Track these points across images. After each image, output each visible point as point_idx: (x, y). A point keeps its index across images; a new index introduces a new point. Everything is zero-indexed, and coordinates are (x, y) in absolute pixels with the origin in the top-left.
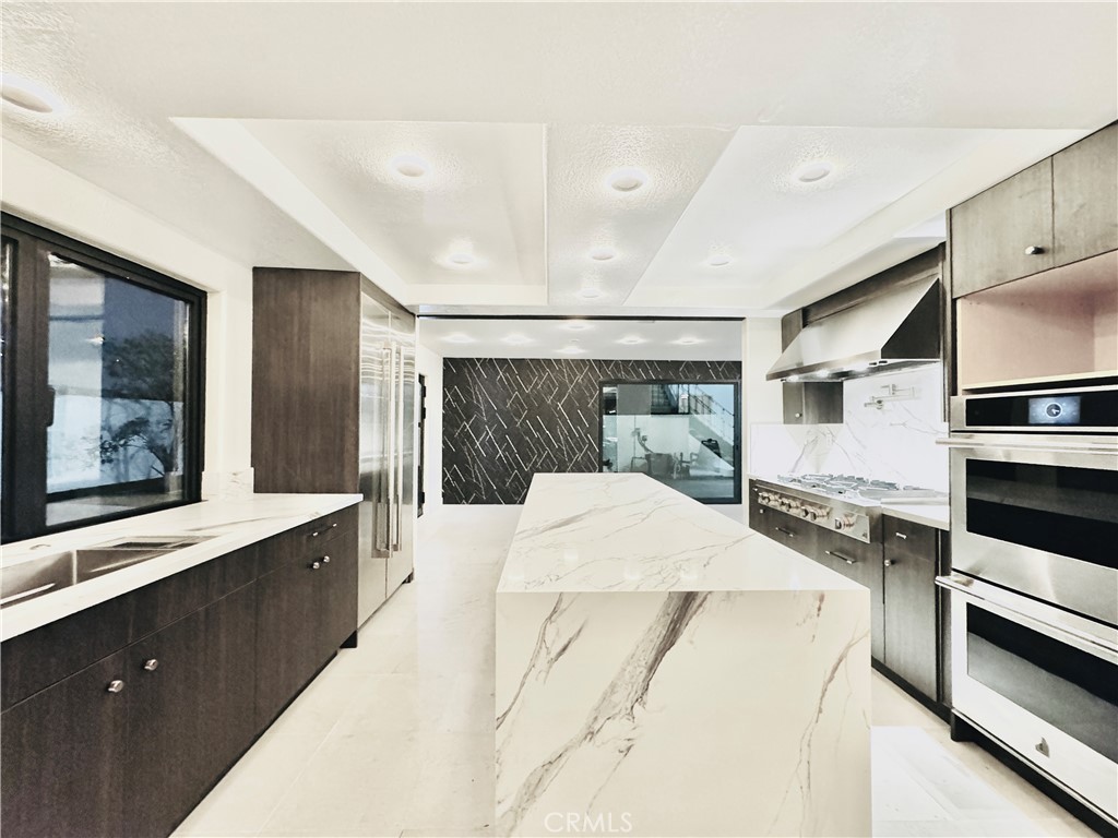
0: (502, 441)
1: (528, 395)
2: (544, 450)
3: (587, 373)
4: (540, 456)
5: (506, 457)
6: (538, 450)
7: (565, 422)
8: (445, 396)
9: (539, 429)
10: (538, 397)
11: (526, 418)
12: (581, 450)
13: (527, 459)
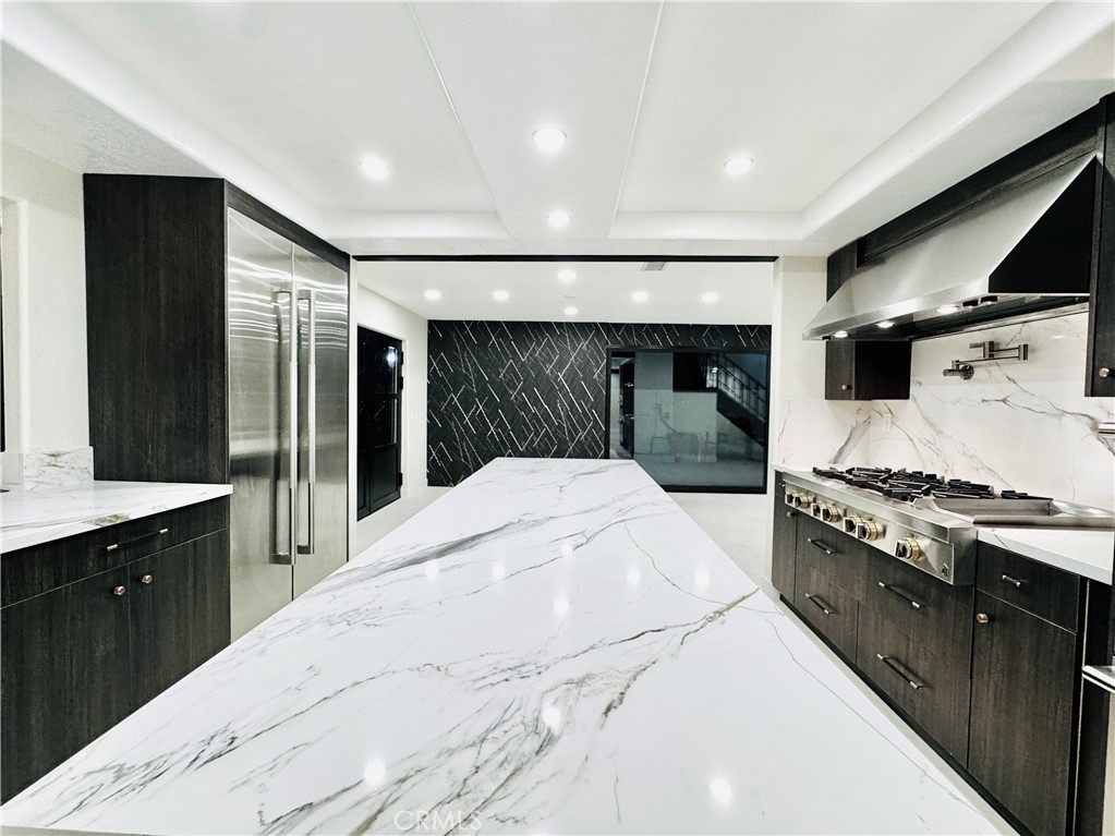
0: (493, 415)
1: (523, 364)
2: (542, 427)
3: (593, 338)
4: (537, 434)
5: (498, 434)
6: (535, 427)
7: (566, 395)
8: (430, 364)
9: (536, 403)
10: (535, 366)
11: (522, 390)
12: (584, 428)
13: (522, 437)
